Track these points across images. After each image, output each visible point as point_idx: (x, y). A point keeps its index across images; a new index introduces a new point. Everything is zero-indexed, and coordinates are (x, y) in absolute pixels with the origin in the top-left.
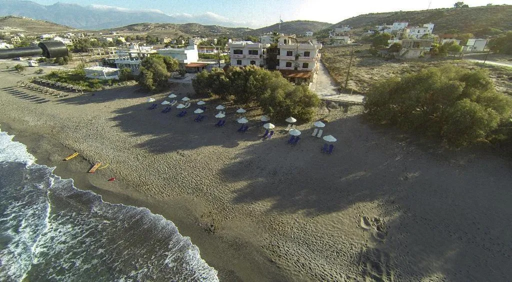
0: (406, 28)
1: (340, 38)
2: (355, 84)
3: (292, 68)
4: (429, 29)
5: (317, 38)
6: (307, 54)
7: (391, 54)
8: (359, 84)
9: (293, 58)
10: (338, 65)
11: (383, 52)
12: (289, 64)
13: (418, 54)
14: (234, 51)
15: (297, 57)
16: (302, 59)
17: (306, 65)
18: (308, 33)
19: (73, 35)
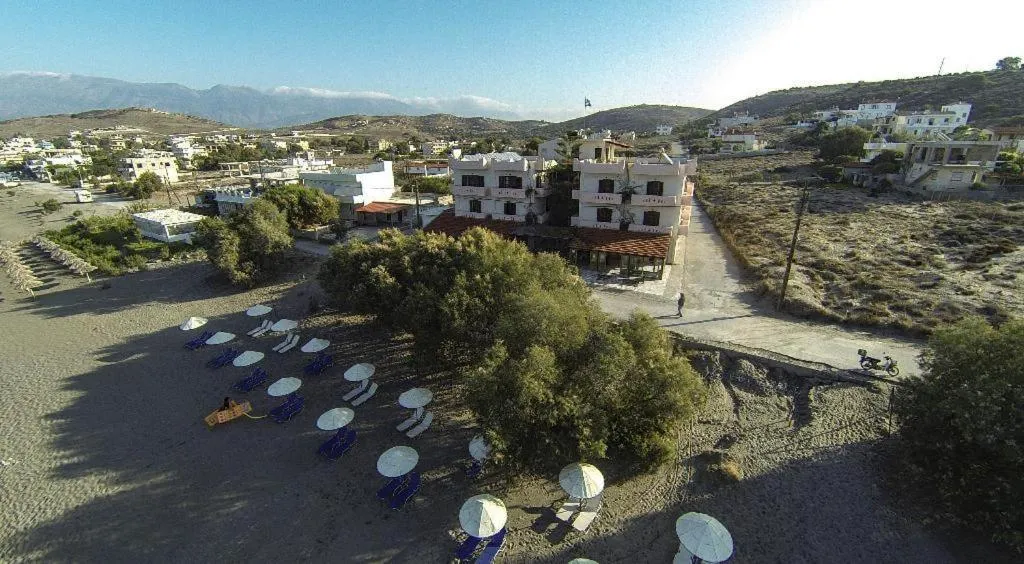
0: (894, 115)
1: (734, 138)
2: (807, 280)
3: (615, 225)
4: (959, 115)
5: (682, 138)
6: (655, 188)
7: (880, 178)
8: (818, 277)
9: (617, 199)
10: (738, 208)
11: (855, 171)
12: (604, 214)
13: (966, 179)
14: (464, 177)
15: (627, 196)
16: (641, 202)
17: (652, 218)
18: (661, 130)
19: (224, 138)
